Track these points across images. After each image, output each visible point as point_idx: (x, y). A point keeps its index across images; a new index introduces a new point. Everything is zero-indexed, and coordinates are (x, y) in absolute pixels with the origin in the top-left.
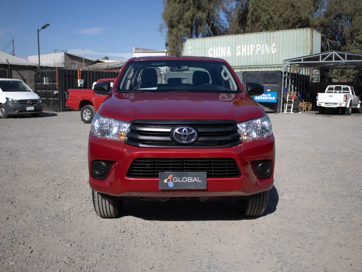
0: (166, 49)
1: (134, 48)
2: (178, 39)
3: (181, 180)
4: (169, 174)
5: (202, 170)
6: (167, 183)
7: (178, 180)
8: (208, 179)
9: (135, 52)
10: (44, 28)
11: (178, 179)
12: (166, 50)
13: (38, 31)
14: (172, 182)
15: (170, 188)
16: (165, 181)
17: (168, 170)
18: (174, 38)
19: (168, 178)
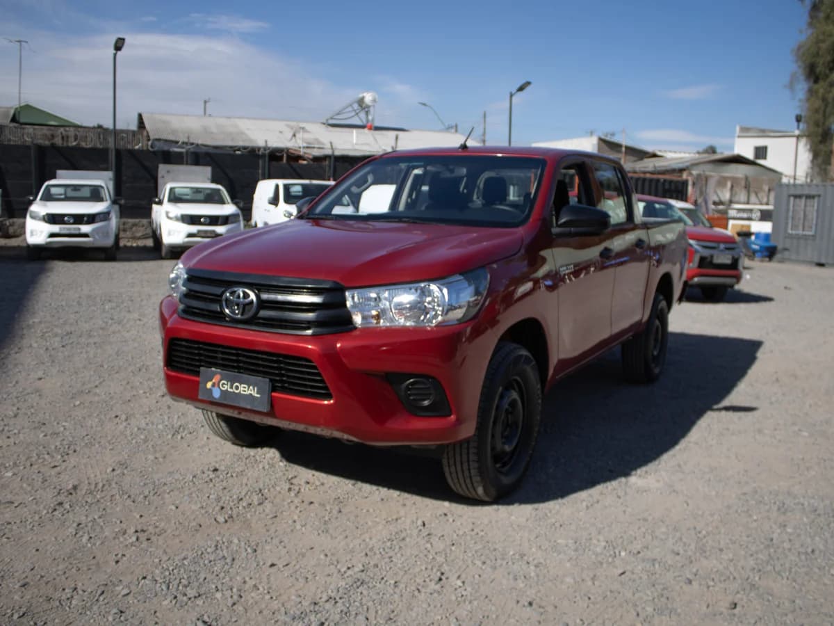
0: (798, 128)
1: (738, 129)
2: (826, 106)
3: (231, 387)
4: (216, 373)
5: (265, 374)
6: (210, 390)
7: (227, 387)
8: (274, 394)
9: (739, 137)
10: (521, 89)
11: (227, 385)
12: (797, 132)
13: (511, 96)
14: (219, 390)
15: (215, 399)
16: (209, 385)
17: (216, 365)
18: (818, 103)
19: (214, 381)
